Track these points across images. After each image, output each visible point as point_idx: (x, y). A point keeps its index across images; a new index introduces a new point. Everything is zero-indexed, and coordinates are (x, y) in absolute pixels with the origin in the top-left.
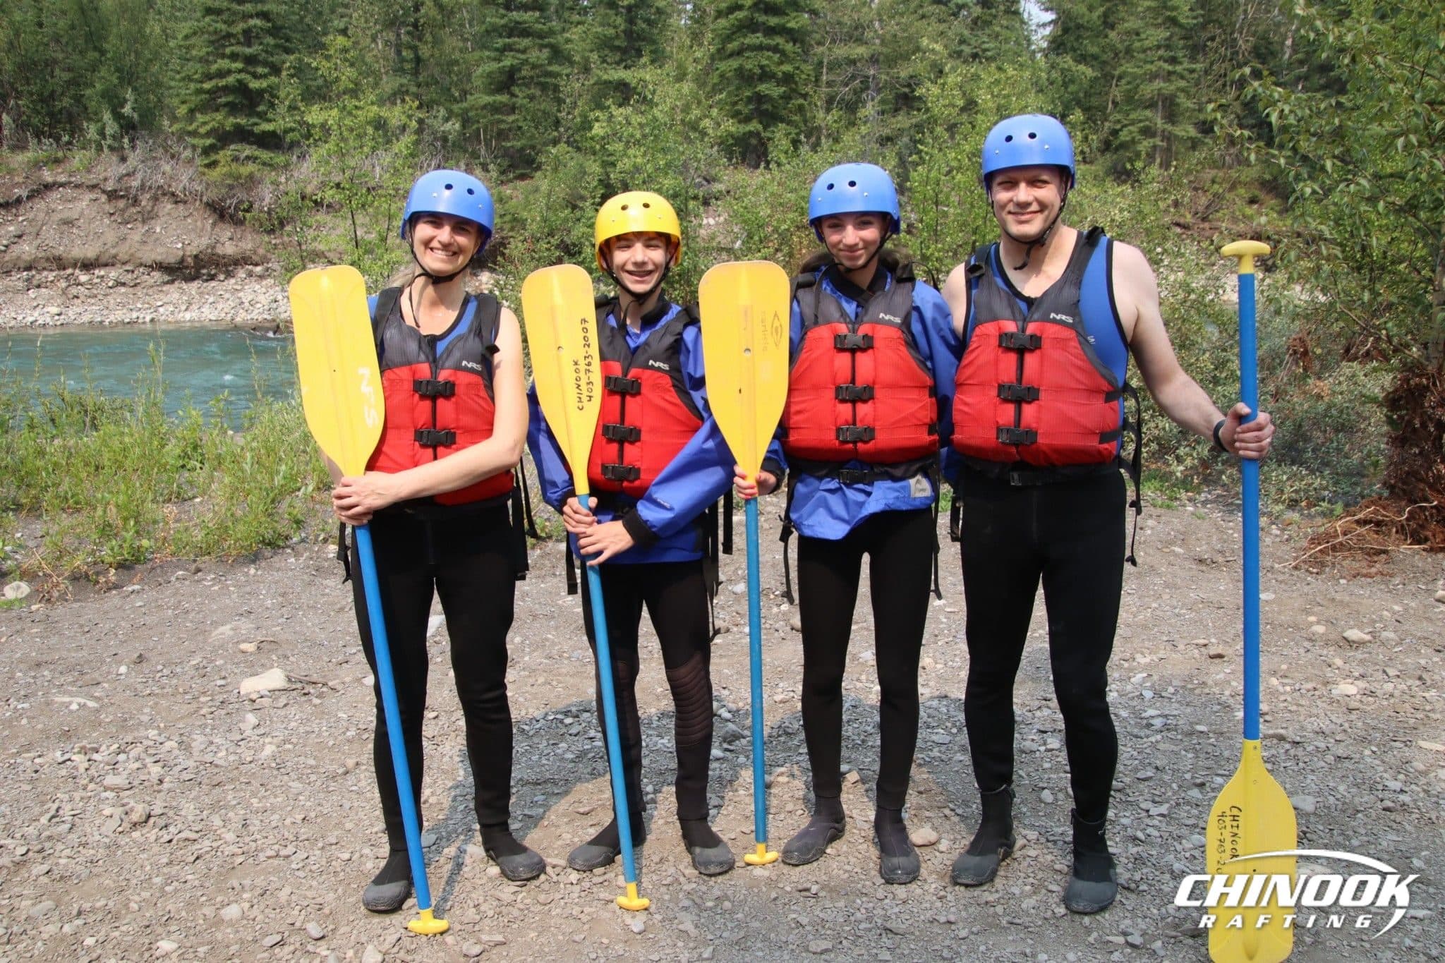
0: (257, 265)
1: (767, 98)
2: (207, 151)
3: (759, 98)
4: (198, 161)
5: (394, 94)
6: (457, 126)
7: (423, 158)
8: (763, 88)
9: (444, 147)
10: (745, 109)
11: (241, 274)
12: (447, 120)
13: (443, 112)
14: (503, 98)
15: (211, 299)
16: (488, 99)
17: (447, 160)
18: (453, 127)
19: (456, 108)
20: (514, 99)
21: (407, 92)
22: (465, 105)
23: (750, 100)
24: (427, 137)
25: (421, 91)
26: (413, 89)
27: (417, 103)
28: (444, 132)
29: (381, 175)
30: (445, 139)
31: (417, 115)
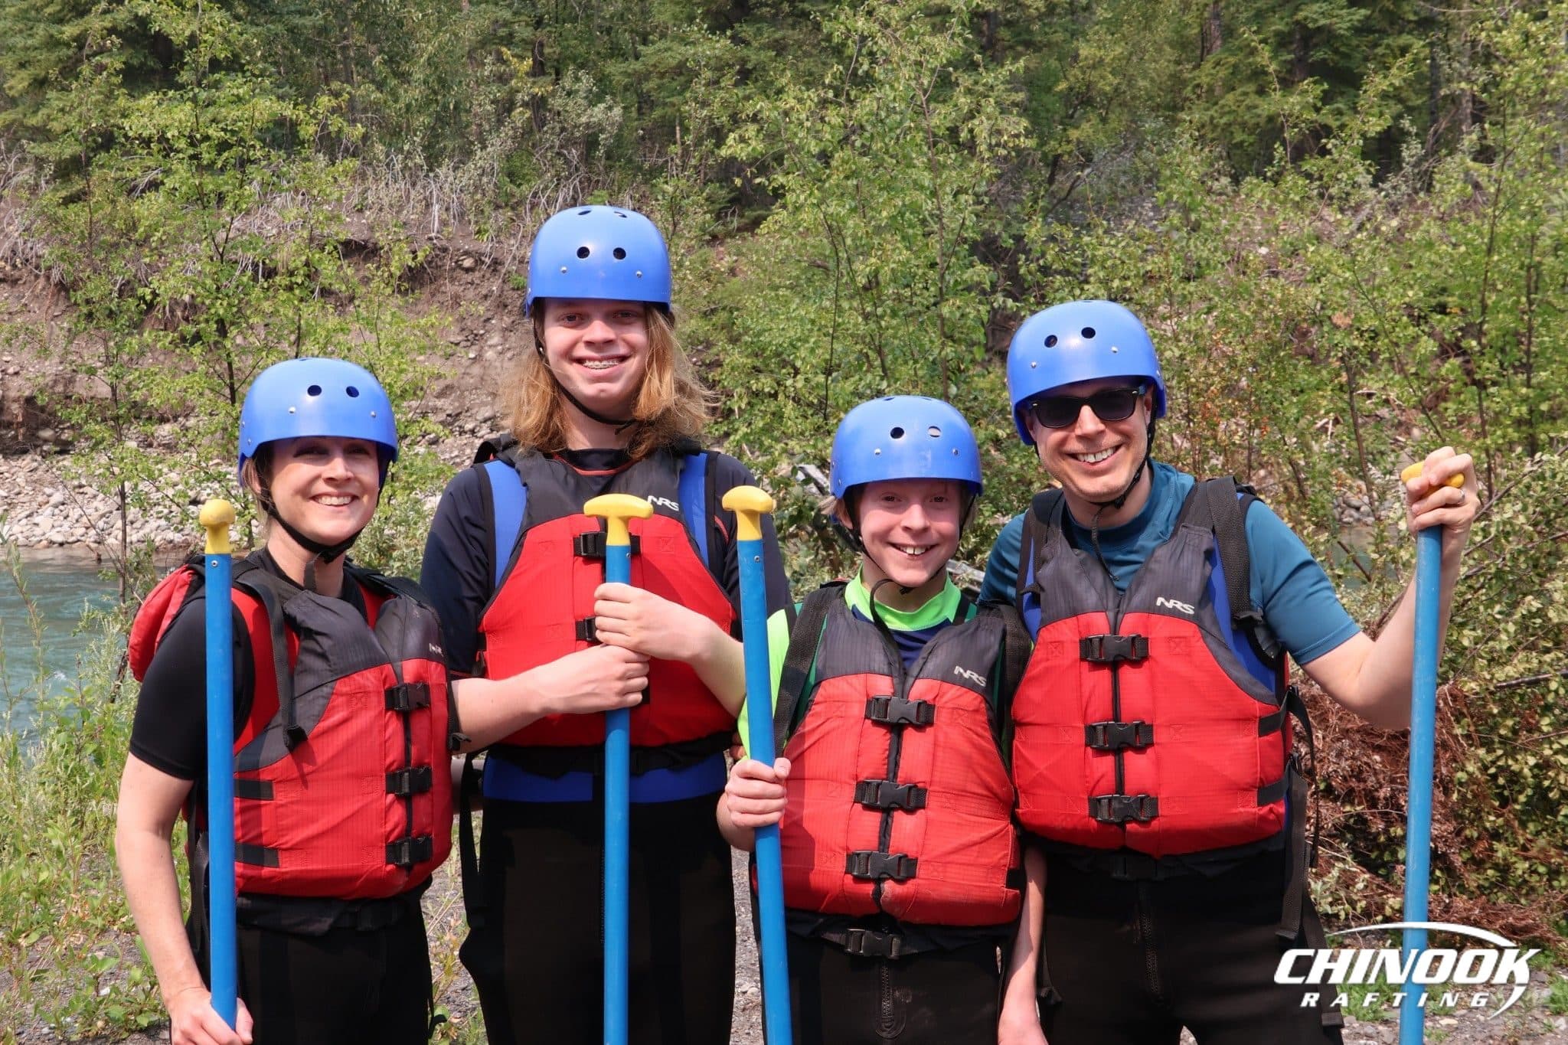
0: (163, 420)
1: (1327, 35)
2: (65, 171)
3: (1307, 37)
4: (46, 193)
5: (482, 43)
6: (617, 111)
7: (537, 184)
8: (1314, 12)
9: (587, 158)
10: (1274, 62)
11: (128, 440)
12: (594, 99)
13: (586, 82)
15: (58, 496)
17: (589, 185)
18: (608, 114)
19: (614, 68)
21: (509, 40)
22: (635, 66)
23: (1284, 40)
24: (550, 136)
25: (541, 35)
26: (523, 31)
27: (528, 63)
28: (588, 125)
29: (444, 223)
30: (591, 143)
31: (528, 89)
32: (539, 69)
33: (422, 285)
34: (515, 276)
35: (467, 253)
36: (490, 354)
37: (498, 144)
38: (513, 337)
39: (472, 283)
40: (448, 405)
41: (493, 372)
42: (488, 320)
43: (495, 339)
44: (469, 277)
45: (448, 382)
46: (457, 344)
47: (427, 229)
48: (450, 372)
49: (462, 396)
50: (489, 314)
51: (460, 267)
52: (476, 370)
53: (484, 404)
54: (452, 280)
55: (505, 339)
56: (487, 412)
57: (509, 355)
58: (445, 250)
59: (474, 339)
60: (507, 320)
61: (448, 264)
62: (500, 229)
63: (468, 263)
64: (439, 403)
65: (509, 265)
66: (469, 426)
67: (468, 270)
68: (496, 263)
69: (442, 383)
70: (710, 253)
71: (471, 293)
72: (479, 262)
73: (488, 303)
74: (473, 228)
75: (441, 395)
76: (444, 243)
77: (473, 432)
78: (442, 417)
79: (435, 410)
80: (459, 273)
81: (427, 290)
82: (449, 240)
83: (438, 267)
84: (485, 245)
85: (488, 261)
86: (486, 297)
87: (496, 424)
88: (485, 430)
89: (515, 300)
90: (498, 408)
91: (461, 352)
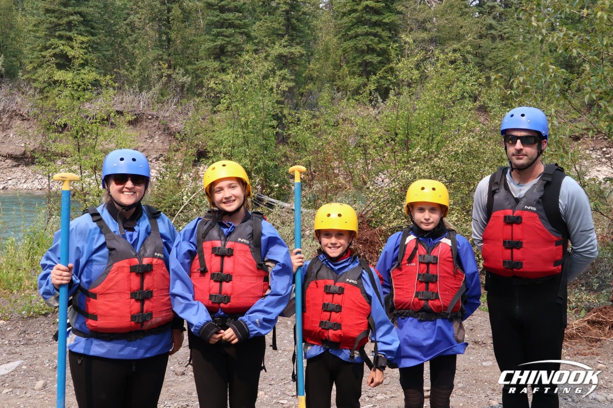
0: (68, 157)
1: (371, 63)
2: (41, 91)
3: (366, 64)
4: (37, 96)
5: (155, 60)
6: (190, 79)
7: (168, 97)
8: (368, 58)
9: (182, 90)
10: (358, 70)
11: (59, 162)
12: (184, 75)
13: (182, 71)
15: (40, 177)
17: (182, 97)
18: (187, 79)
19: (189, 67)
20: (223, 64)
21: (162, 59)
22: (195, 67)
23: (360, 65)
24: (172, 85)
25: (170, 58)
26: (165, 57)
27: (166, 65)
28: (182, 82)
29: (144, 107)
30: (183, 86)
31: (166, 72)
32: (169, 67)
34: (162, 121)
35: (149, 115)
36: (155, 141)
37: (158, 86)
38: (162, 137)
41: (156, 146)
42: (155, 132)
43: (157, 137)
44: (150, 121)
45: (144, 148)
46: (147, 138)
47: (139, 108)
48: (145, 146)
49: (148, 152)
52: (152, 145)
53: (154, 154)
54: (146, 122)
55: (160, 137)
56: (155, 156)
58: (144, 114)
59: (151, 137)
60: (160, 132)
61: (145, 117)
62: (158, 109)
63: (150, 117)
65: (161, 118)
66: (150, 160)
67: (150, 119)
68: (157, 117)
69: (142, 149)
71: (151, 125)
72: (153, 117)
73: (155, 128)
74: (151, 108)
77: (151, 161)
80: (147, 120)
81: (139, 124)
82: (145, 111)
83: (142, 118)
84: (154, 113)
85: (155, 117)
86: (155, 126)
87: (157, 159)
88: (154, 161)
89: (162, 127)
90: (157, 155)
91: (148, 140)
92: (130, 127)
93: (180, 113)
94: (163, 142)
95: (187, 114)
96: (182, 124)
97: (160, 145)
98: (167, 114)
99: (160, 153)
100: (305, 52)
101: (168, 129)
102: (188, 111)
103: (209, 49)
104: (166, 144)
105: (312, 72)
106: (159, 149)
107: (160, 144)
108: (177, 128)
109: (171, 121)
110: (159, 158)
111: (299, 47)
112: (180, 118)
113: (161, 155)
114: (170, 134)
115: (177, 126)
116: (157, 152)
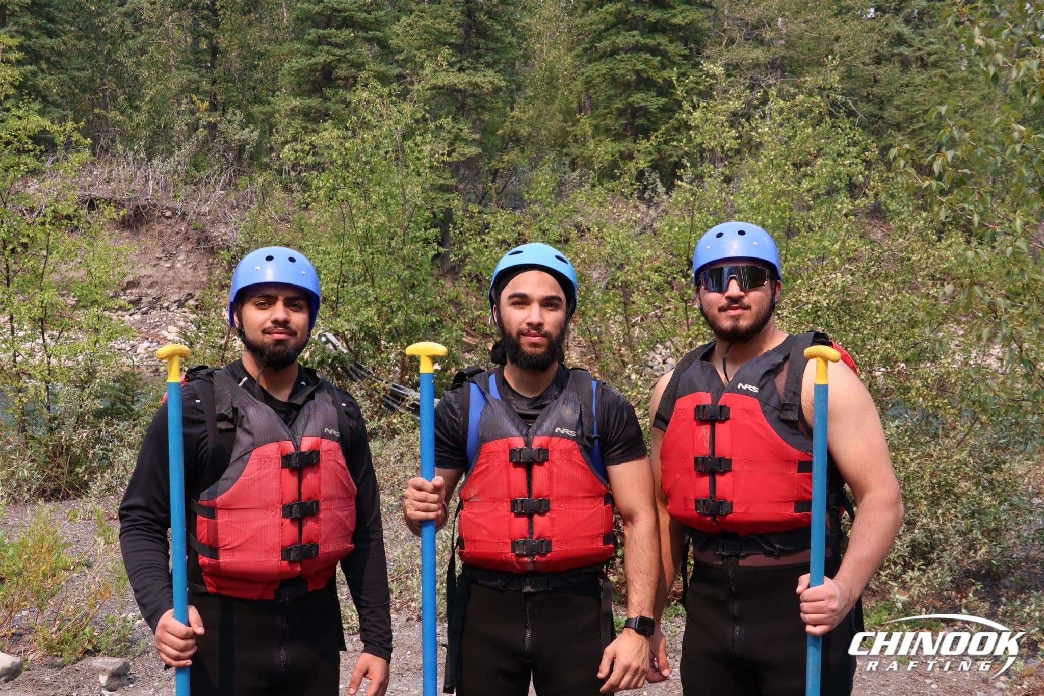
1: (644, 111)
3: (634, 111)
5: (182, 92)
6: (256, 134)
7: (210, 171)
8: (638, 98)
9: (239, 158)
10: (616, 124)
12: (243, 126)
13: (239, 116)
14: (314, 102)
16: (296, 102)
17: (239, 173)
18: (251, 135)
19: (256, 109)
20: (328, 104)
21: (197, 91)
22: (267, 108)
23: (621, 113)
24: (218, 145)
25: (215, 88)
26: (205, 86)
27: (206, 104)
28: (239, 140)
29: (155, 191)
30: (241, 150)
31: (206, 118)
32: (213, 107)
33: (142, 225)
34: (194, 222)
35: (168, 208)
36: (179, 265)
37: (188, 148)
38: (192, 256)
39: (170, 225)
40: (154, 292)
41: (180, 275)
42: (178, 246)
43: (182, 257)
44: (168, 222)
45: (154, 280)
46: (160, 259)
47: (145, 194)
48: (157, 275)
49: (162, 288)
50: (179, 243)
51: (164, 216)
52: (171, 273)
53: (174, 293)
54: (159, 223)
55: (188, 257)
56: (176, 297)
57: (190, 266)
58: (155, 206)
59: (170, 256)
60: (189, 247)
61: (157, 214)
62: (187, 196)
63: (168, 213)
64: (149, 291)
65: (191, 216)
66: (165, 305)
67: (168, 218)
68: (184, 215)
69: (150, 281)
70: (306, 215)
71: (169, 231)
72: (174, 213)
73: (178, 237)
74: (172, 194)
75: (151, 286)
76: (155, 202)
77: (167, 308)
78: (150, 299)
79: (147, 295)
80: (162, 219)
81: (144, 228)
82: (158, 200)
83: (151, 215)
84: (178, 204)
85: (179, 213)
86: (178, 233)
87: (181, 304)
88: (174, 307)
89: (194, 236)
90: (182, 295)
91: (162, 263)
92: (125, 234)
93: (232, 207)
94: (195, 268)
95: (249, 207)
96: (237, 230)
97: (188, 275)
98: (206, 208)
99: (187, 291)
100: (503, 83)
101: (207, 239)
102: (251, 202)
103: (299, 71)
104: (201, 273)
105: (517, 127)
106: (187, 283)
107: (189, 272)
108: (225, 237)
109: (213, 222)
110: (186, 301)
111: (490, 72)
112: (234, 217)
113: (190, 296)
114: (212, 252)
115: (225, 234)
116: (181, 288)
